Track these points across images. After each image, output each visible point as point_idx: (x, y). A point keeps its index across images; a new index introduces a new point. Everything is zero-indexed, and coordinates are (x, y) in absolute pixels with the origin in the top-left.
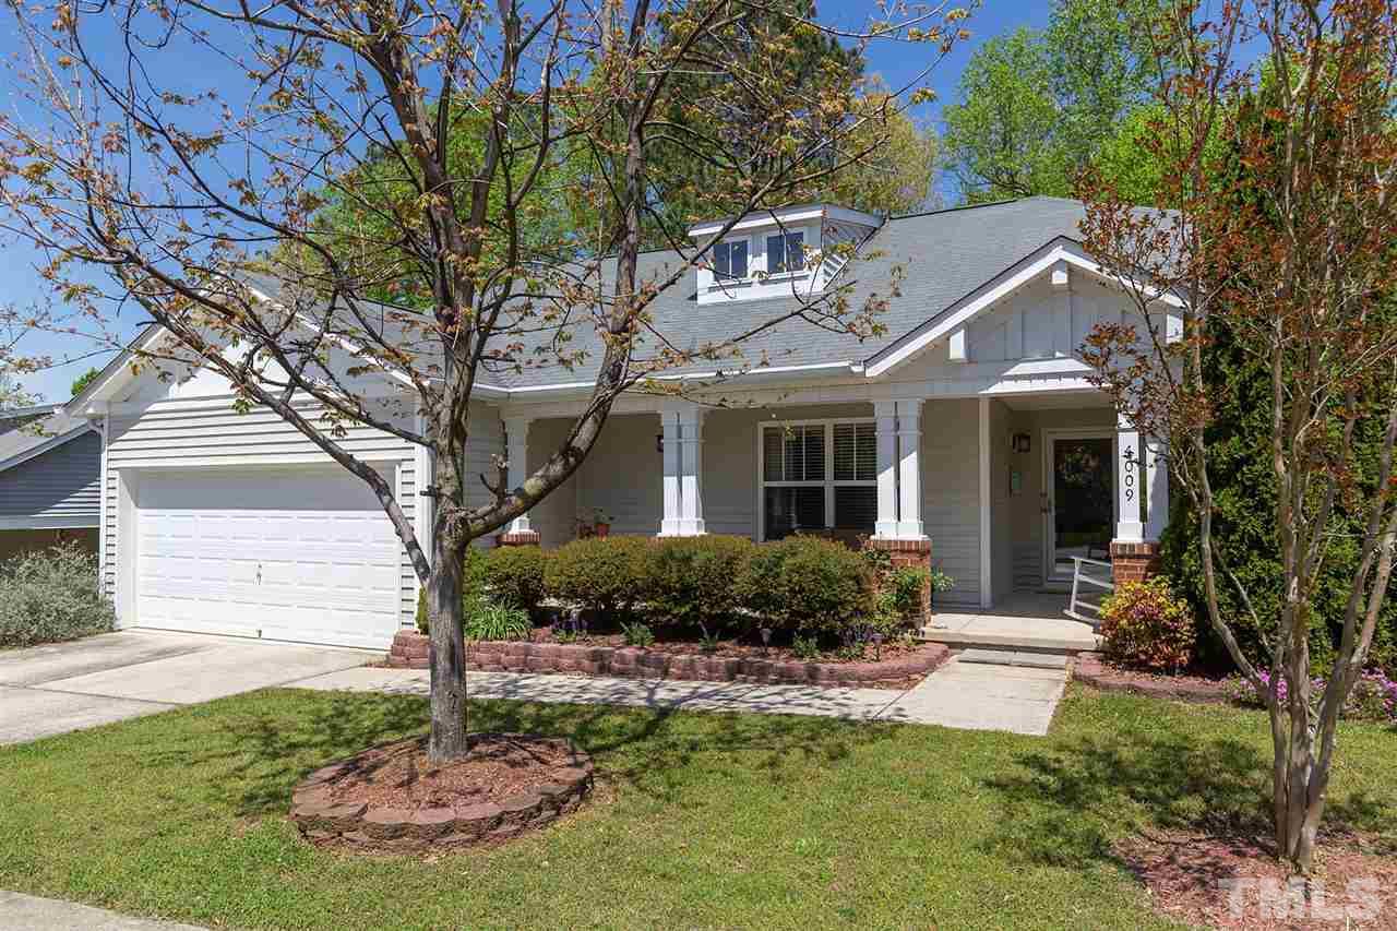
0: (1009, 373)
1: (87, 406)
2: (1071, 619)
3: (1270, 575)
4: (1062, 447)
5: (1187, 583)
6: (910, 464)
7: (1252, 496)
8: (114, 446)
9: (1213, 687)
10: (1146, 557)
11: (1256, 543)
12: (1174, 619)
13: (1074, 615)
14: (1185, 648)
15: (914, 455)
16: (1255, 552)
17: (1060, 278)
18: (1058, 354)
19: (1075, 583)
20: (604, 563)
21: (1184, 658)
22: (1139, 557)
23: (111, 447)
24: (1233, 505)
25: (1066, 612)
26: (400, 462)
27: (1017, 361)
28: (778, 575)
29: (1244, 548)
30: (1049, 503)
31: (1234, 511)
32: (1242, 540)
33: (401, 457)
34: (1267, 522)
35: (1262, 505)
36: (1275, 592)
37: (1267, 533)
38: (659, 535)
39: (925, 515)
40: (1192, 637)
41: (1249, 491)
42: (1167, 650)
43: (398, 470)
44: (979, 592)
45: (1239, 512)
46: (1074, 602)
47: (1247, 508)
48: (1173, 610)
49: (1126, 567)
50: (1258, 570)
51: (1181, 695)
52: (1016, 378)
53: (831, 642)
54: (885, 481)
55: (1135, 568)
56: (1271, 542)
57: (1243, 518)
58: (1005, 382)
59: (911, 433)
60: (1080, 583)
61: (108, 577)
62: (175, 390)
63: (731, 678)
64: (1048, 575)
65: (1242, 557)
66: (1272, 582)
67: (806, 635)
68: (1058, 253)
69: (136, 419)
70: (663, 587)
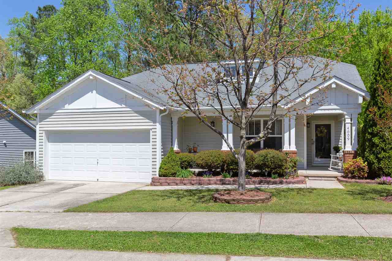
0: (319, 109)
1: (34, 111)
2: (330, 170)
3: (386, 156)
4: (317, 126)
5: (366, 158)
6: (293, 131)
7: (382, 139)
8: (42, 123)
9: (373, 181)
10: (353, 154)
11: (383, 149)
12: (364, 166)
13: (331, 170)
14: (366, 173)
15: (294, 128)
16: (382, 151)
17: (334, 86)
18: (332, 104)
19: (331, 161)
20: (215, 157)
21: (366, 175)
22: (351, 154)
23: (40, 123)
24: (378, 141)
25: (329, 169)
26: (151, 129)
27: (321, 105)
28: (267, 159)
29: (380, 150)
30: (314, 142)
31: (378, 142)
32: (380, 148)
33: (152, 128)
34: (385, 144)
35: (384, 141)
36: (387, 159)
37: (385, 147)
38: (221, 150)
39: (297, 144)
40: (367, 171)
41: (381, 138)
42: (362, 174)
43: (151, 131)
44: (304, 165)
45: (379, 142)
46: (331, 166)
47: (381, 141)
48: (364, 165)
49: (348, 156)
50: (383, 155)
51: (367, 183)
52: (321, 110)
53: (281, 175)
54: (286, 135)
55: (350, 156)
56: (386, 149)
57: (380, 144)
58: (318, 111)
59: (293, 122)
60: (332, 161)
61: (40, 164)
62: (67, 106)
63: (260, 184)
64: (313, 162)
65: (380, 152)
66: (386, 157)
67: (274, 173)
68: (333, 80)
69: (51, 115)
70: (235, 162)
